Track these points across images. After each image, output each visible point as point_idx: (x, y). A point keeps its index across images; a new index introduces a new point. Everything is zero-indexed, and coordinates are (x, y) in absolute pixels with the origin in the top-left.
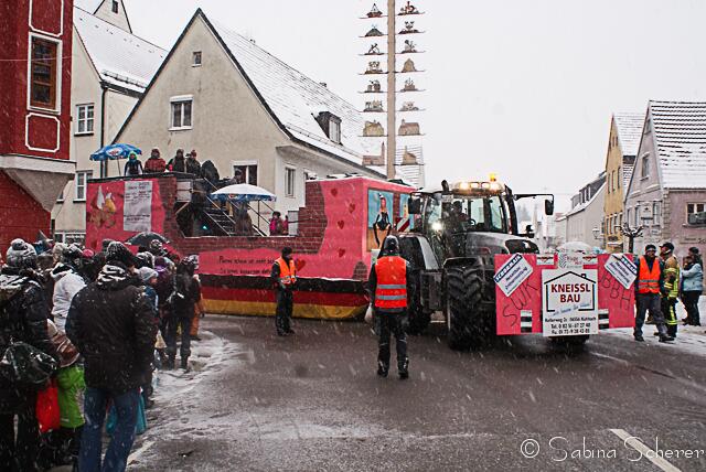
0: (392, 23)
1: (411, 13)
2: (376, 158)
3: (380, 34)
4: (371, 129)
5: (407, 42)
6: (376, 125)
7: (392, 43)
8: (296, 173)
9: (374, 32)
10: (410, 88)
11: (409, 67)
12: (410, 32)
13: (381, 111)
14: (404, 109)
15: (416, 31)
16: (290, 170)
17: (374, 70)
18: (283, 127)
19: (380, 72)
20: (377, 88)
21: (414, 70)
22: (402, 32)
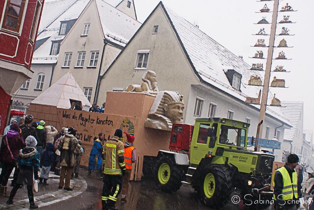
0: (275, 16)
2: (255, 99)
3: (267, 23)
4: (254, 81)
5: (283, 28)
6: (257, 78)
7: (274, 28)
8: (204, 103)
9: (263, 21)
10: (282, 57)
11: (283, 44)
13: (261, 70)
14: (276, 70)
15: (290, 22)
16: (200, 100)
17: (260, 44)
19: (264, 46)
20: (260, 55)
21: (286, 46)
22: (280, 22)
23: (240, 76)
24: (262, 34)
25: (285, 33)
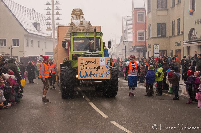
0: (53, 1)
2: (50, 37)
3: (50, 4)
4: (48, 29)
5: (57, 7)
7: (53, 7)
8: (29, 41)
9: (48, 4)
10: (58, 19)
11: (58, 13)
12: (57, 4)
13: (51, 25)
14: (57, 24)
15: (59, 4)
16: (27, 40)
17: (48, 14)
18: (25, 30)
19: (50, 14)
20: (49, 18)
22: (55, 4)
23: (39, 24)
24: (48, 9)
25: (58, 8)
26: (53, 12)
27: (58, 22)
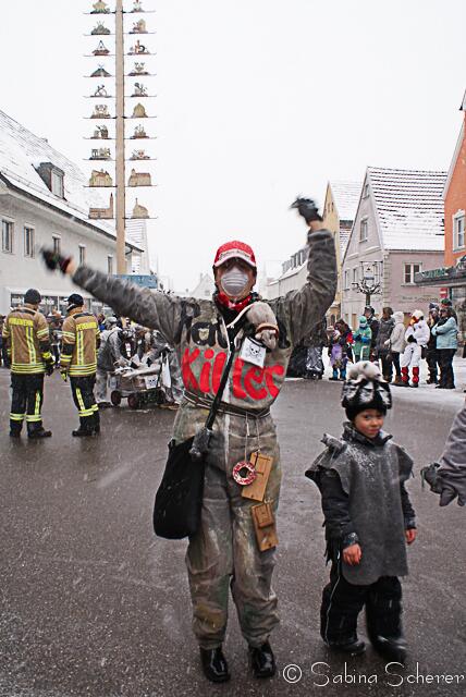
0: (120, 64)
1: (140, 53)
2: (104, 211)
4: (99, 179)
5: (137, 85)
6: (104, 174)
7: (121, 85)
8: (16, 227)
9: (100, 73)
10: (141, 136)
11: (140, 113)
12: (138, 74)
13: (108, 159)
14: (133, 159)
15: (146, 73)
16: (8, 223)
17: (100, 114)
19: (107, 117)
21: (144, 116)
22: (132, 75)
24: (101, 96)
25: (140, 92)
26: (121, 105)
27: (140, 148)
